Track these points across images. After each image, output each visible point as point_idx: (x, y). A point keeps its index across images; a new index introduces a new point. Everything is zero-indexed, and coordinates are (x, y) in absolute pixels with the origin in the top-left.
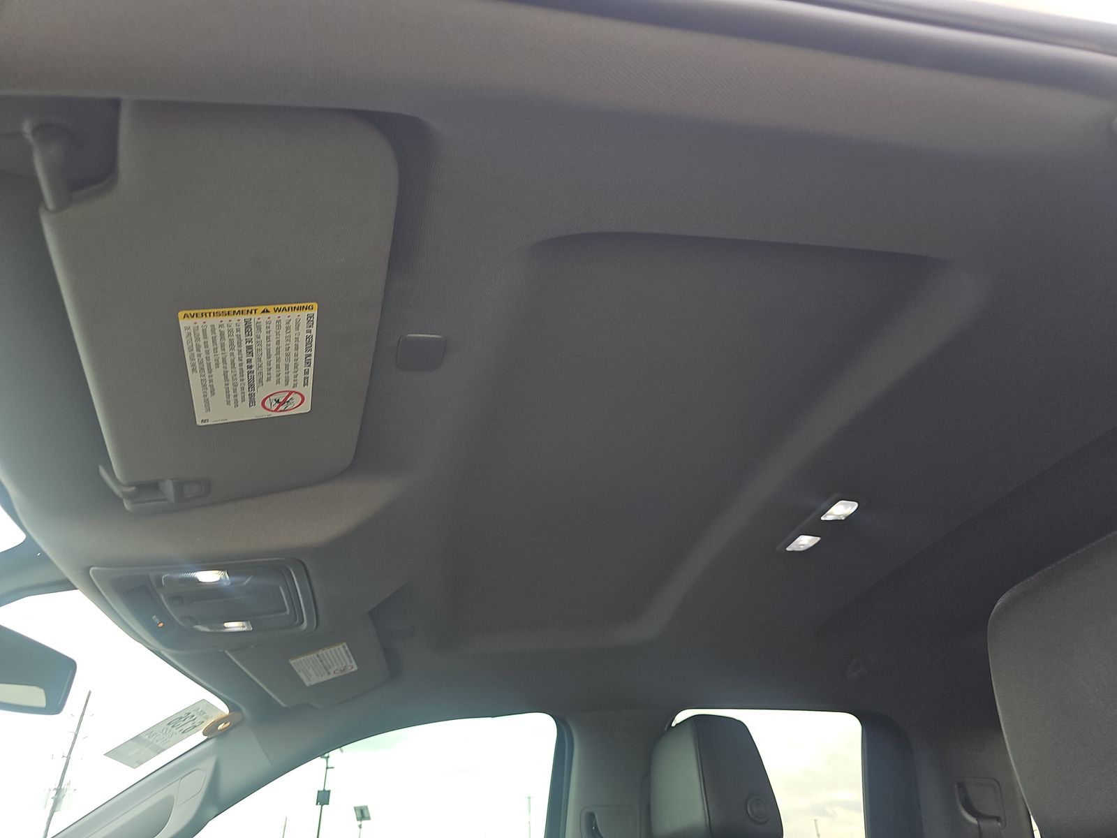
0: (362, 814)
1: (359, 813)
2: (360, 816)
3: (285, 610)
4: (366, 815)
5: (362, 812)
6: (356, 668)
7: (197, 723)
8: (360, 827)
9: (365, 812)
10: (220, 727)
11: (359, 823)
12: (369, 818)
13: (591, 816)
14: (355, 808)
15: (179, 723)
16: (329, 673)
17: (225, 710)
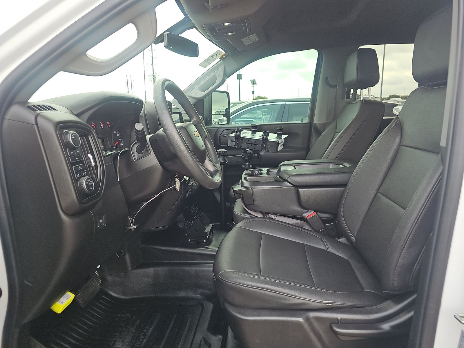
0: (254, 82)
1: (252, 82)
2: (253, 83)
3: (243, 29)
4: (255, 83)
5: (253, 81)
6: (258, 40)
7: (218, 56)
8: (253, 86)
9: (254, 81)
10: (223, 57)
11: (253, 85)
12: (256, 84)
13: (327, 78)
14: (251, 80)
15: (213, 56)
16: (251, 42)
17: (224, 52)
